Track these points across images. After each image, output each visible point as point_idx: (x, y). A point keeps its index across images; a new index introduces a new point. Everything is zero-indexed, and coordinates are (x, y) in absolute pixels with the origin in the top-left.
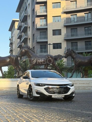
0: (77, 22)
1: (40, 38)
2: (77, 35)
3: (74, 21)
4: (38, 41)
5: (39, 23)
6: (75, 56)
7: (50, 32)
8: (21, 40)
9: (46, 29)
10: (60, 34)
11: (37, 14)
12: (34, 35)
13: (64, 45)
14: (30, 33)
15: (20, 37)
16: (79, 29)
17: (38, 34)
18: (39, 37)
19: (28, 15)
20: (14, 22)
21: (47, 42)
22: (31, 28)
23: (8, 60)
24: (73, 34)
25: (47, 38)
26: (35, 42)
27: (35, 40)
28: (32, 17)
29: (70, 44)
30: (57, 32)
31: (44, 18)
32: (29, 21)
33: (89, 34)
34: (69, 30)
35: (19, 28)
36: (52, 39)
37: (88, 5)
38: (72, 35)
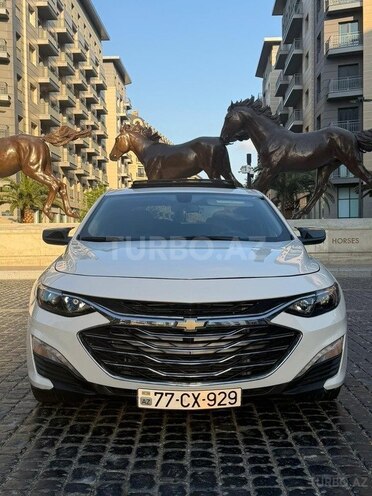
1: (340, 87)
4: (330, 96)
5: (337, 36)
8: (284, 99)
9: (359, 55)
11: (330, 9)
12: (319, 78)
14: (308, 73)
15: (281, 92)
17: (331, 75)
18: (334, 82)
19: (305, 17)
20: (268, 47)
21: (360, 97)
22: (311, 59)
25: (360, 84)
26: (323, 101)
27: (323, 94)
28: (316, 20)
31: (351, 18)
32: (308, 36)
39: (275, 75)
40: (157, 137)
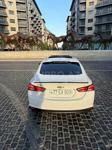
0: (103, 13)
1: (81, 25)
2: (102, 22)
3: (101, 13)
6: (102, 36)
7: (87, 21)
9: (85, 19)
10: (92, 22)
11: (80, 11)
12: (78, 23)
13: (94, 28)
14: (76, 22)
15: (71, 25)
16: (103, 18)
17: (80, 23)
20: (69, 17)
21: (85, 27)
22: (76, 19)
23: (61, 39)
25: (85, 24)
27: (78, 26)
28: (78, 13)
29: (97, 27)
30: (90, 21)
31: (84, 12)
32: (76, 15)
33: (109, 21)
34: (98, 19)
35: (71, 19)
36: (87, 25)
37: (110, 2)
38: (99, 22)
39: (70, 22)
40: (55, 36)
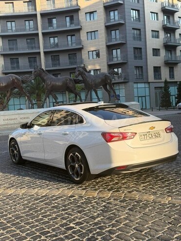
0: (16, 31)
2: (17, 49)
3: (12, 29)
16: (19, 40)
24: (11, 47)
29: (9, 61)
33: (32, 48)
34: (6, 41)
37: (29, 10)
38: (10, 49)
